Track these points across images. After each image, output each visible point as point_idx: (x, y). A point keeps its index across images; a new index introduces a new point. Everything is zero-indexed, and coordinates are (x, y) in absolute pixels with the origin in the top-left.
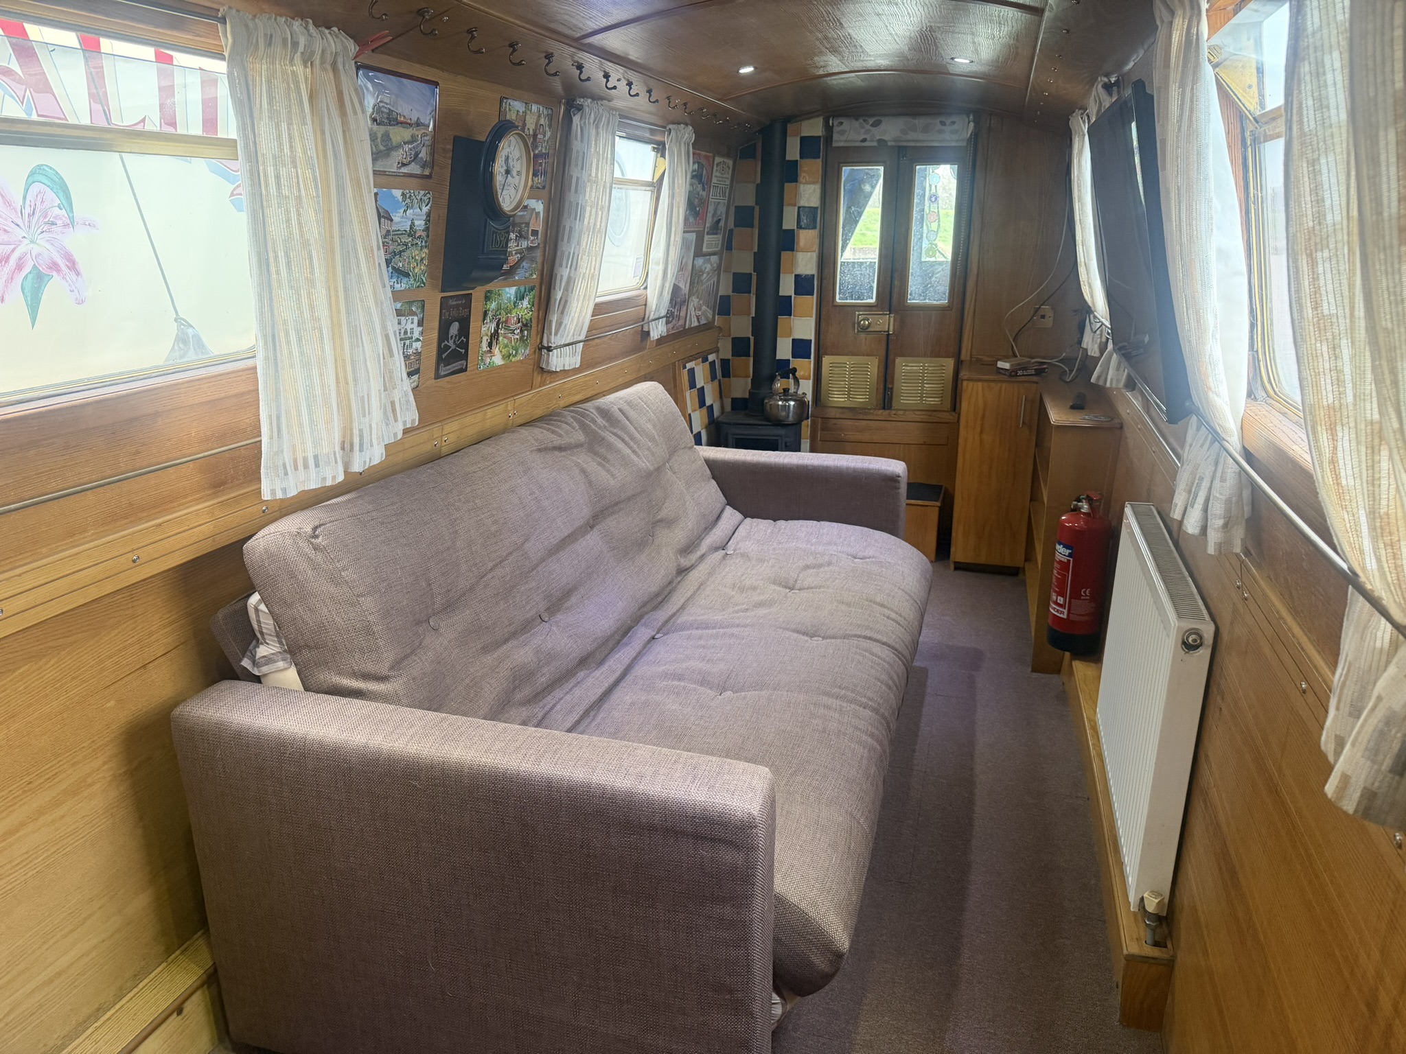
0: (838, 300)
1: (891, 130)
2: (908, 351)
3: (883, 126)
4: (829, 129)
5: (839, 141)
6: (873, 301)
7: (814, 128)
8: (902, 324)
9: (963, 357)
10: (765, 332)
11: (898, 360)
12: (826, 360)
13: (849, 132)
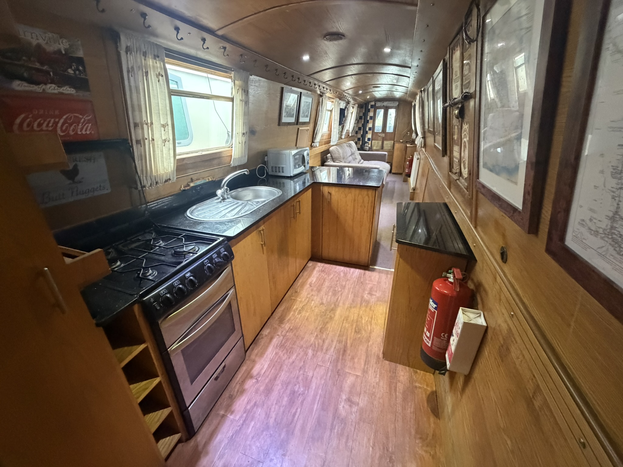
0: (375, 131)
1: (385, 104)
2: (387, 140)
3: (384, 103)
4: (375, 104)
5: (377, 105)
6: (381, 131)
7: (373, 103)
8: (385, 135)
9: (395, 140)
10: (363, 136)
11: (385, 141)
12: (373, 141)
13: (379, 104)
